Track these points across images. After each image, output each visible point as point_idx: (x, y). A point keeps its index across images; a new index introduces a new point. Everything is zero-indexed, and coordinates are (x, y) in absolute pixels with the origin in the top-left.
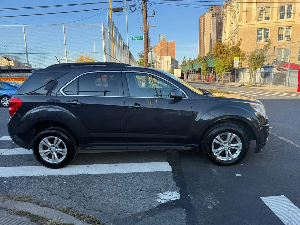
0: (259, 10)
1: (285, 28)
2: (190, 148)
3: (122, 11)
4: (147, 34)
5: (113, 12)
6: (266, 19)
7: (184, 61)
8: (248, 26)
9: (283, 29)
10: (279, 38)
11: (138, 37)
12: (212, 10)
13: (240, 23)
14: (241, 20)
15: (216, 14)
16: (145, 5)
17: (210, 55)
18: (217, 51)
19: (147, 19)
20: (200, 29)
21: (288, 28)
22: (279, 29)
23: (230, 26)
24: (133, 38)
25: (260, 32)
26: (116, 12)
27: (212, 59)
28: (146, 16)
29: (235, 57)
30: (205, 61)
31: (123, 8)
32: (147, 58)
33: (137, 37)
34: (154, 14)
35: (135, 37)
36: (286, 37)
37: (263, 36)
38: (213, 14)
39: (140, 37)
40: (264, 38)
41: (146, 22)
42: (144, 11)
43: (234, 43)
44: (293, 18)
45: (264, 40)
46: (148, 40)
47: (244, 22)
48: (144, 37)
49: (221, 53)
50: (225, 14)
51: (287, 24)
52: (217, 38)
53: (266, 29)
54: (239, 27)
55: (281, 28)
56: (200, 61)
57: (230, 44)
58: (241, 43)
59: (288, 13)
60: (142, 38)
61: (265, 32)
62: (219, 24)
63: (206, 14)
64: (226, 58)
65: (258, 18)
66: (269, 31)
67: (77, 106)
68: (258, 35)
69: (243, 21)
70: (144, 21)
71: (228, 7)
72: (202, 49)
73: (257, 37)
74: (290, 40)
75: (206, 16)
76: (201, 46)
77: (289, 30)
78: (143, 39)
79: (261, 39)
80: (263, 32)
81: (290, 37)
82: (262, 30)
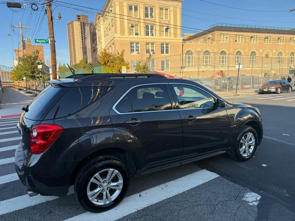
0: (130, 26)
1: (150, 44)
2: (225, 152)
3: (20, 8)
4: (54, 37)
5: (8, 7)
6: (136, 35)
7: (59, 67)
8: (122, 39)
9: (149, 44)
10: (147, 51)
11: (43, 40)
12: (79, 19)
13: (116, 35)
14: (116, 33)
15: (83, 23)
16: (50, 5)
17: (96, 63)
18: (104, 60)
19: (52, 22)
20: (69, 35)
21: (152, 44)
22: (146, 44)
23: (105, 36)
24: (36, 40)
25: (132, 45)
26: (11, 8)
27: (98, 66)
28: (52, 17)
29: (122, 66)
30: (90, 68)
31: (21, 4)
32: (55, 64)
33: (41, 40)
34: (61, 17)
35: (38, 40)
36: (151, 51)
37: (135, 48)
38: (81, 23)
39: (44, 40)
40: (136, 51)
41: (51, 24)
42: (48, 12)
43: (118, 53)
44: (155, 36)
45: (136, 52)
46: (54, 44)
47: (118, 35)
48: (50, 40)
49: (108, 61)
50: (98, 24)
51: (152, 41)
52: (92, 47)
53: (137, 43)
54: (116, 39)
55: (147, 44)
56: (84, 68)
57: (116, 54)
58: (124, 53)
59: (151, 32)
60: (47, 41)
61: (136, 46)
62: (93, 33)
63: (74, 22)
64: (113, 67)
65: (130, 33)
66: (139, 45)
67: (137, 125)
68: (131, 47)
69: (118, 33)
70: (49, 24)
71: (101, 19)
72: (73, 56)
73: (131, 49)
74: (155, 54)
75: (74, 23)
76: (71, 53)
77: (153, 46)
78: (48, 43)
79: (134, 51)
80: (135, 45)
81: (155, 51)
82: (134, 44)
